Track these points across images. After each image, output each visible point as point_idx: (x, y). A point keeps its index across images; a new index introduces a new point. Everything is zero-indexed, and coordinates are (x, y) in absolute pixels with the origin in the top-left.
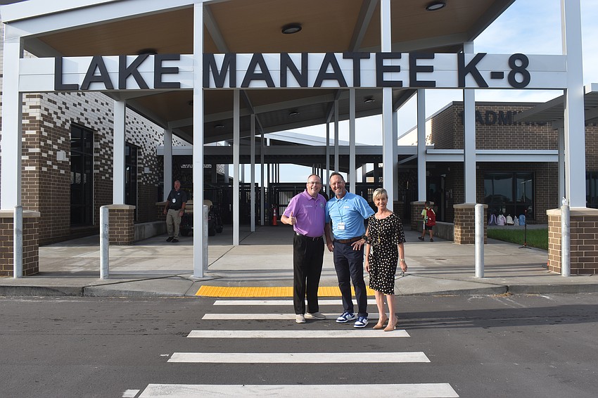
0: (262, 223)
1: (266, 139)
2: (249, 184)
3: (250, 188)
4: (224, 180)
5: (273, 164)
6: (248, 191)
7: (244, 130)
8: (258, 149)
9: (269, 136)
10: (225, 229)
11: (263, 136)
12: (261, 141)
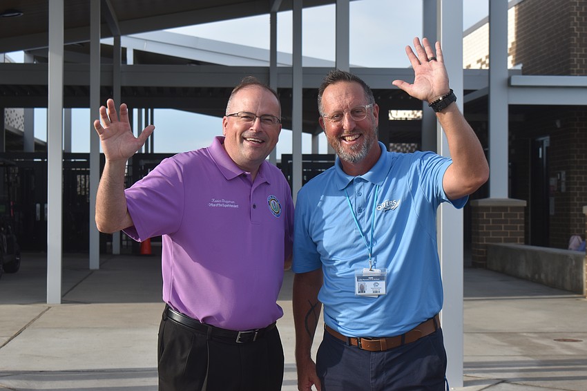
0: (116, 249)
1: (125, 50)
2: (86, 156)
3: (87, 164)
4: (21, 146)
5: (140, 108)
6: (81, 173)
7: (76, 24)
8: (107, 72)
9: (132, 43)
10: (25, 263)
11: (117, 41)
12: (113, 55)
